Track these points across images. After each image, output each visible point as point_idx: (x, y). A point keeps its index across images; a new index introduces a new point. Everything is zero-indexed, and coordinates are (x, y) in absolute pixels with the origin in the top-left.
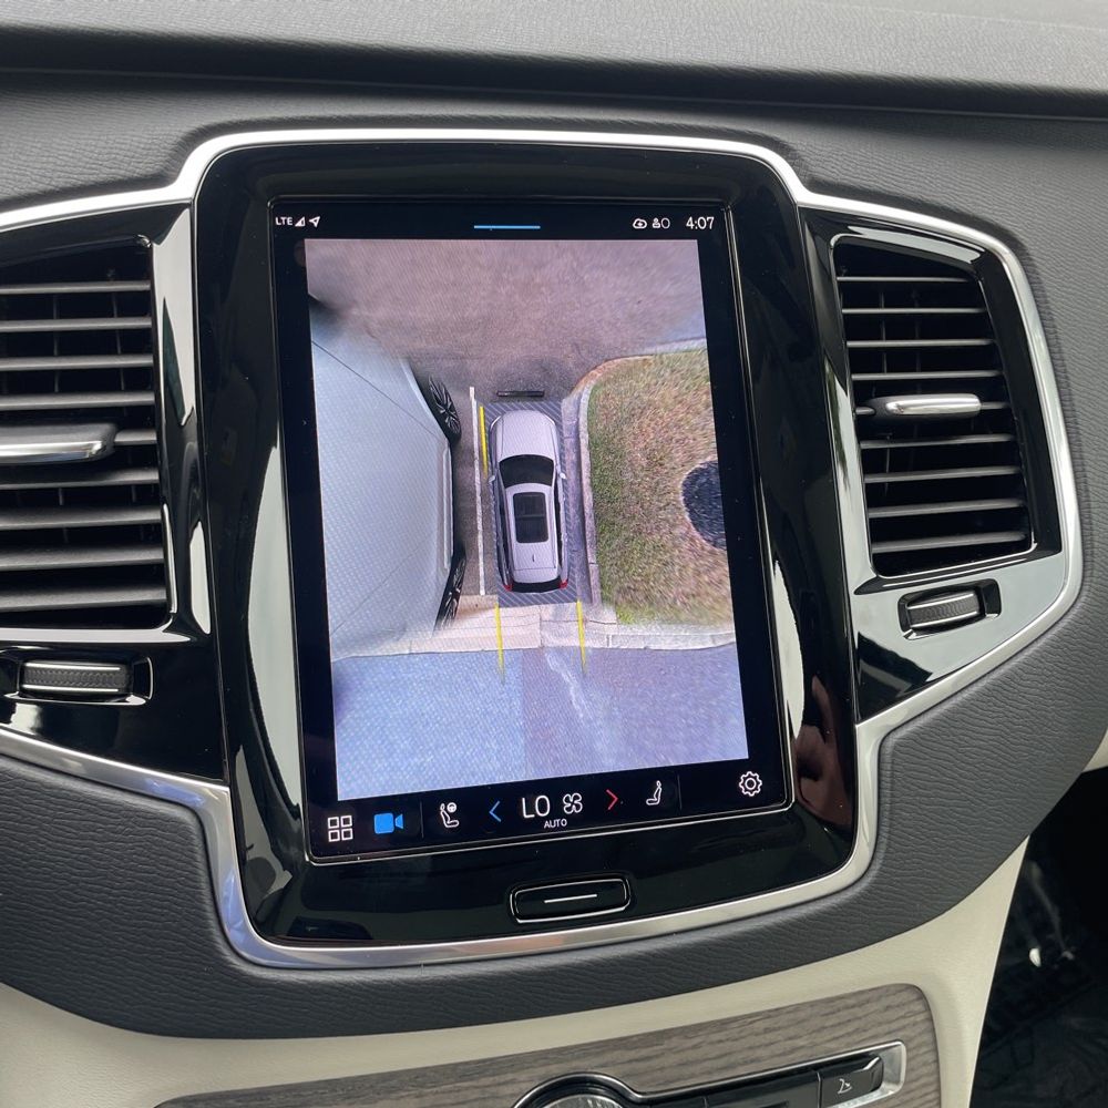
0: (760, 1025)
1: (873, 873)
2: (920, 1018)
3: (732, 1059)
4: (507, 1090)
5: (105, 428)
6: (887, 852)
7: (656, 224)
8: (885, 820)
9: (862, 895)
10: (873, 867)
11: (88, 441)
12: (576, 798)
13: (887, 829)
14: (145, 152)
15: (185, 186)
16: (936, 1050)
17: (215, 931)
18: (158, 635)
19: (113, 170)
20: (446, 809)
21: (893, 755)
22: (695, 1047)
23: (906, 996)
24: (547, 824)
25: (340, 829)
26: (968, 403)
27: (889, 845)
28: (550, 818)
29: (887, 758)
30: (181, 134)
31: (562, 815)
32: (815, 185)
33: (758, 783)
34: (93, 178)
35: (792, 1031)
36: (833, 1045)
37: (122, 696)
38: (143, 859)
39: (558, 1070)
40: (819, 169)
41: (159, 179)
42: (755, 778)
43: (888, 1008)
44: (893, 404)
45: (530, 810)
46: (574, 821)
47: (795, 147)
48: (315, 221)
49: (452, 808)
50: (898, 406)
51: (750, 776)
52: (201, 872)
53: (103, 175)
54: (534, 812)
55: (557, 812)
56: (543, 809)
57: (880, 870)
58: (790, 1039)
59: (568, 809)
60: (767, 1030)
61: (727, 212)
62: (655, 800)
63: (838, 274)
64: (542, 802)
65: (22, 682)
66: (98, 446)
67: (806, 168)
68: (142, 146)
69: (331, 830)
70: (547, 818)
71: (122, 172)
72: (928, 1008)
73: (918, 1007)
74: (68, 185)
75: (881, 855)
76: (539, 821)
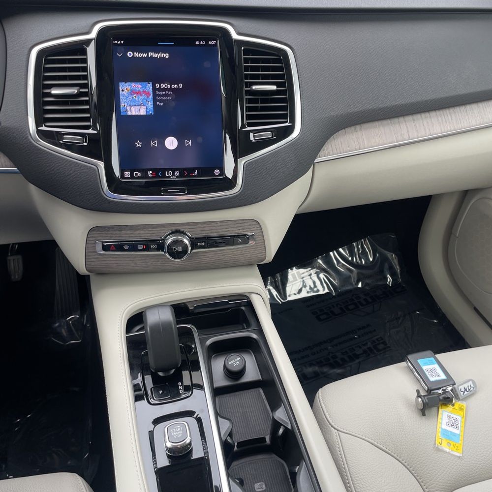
0: (219, 224)
1: (241, 191)
2: (259, 229)
3: (213, 231)
4: (163, 232)
5: (78, 88)
7: (202, 43)
11: (75, 91)
14: (85, 27)
15: (93, 35)
16: (263, 237)
17: (101, 190)
18: (90, 131)
22: (204, 227)
23: (254, 223)
25: (127, 174)
26: (274, 88)
27: (244, 185)
28: (172, 176)
30: (92, 23)
32: (239, 34)
33: (219, 172)
34: (74, 33)
35: (226, 227)
36: (237, 231)
37: (83, 143)
38: (87, 175)
39: (174, 228)
41: (88, 33)
43: (250, 225)
44: (254, 87)
45: (168, 174)
46: (177, 177)
48: (122, 42)
49: (151, 172)
53: (76, 32)
55: (173, 175)
56: (170, 174)
57: (243, 190)
58: (226, 228)
59: (176, 175)
60: (220, 226)
62: (195, 174)
63: (244, 55)
64: (170, 173)
65: (63, 139)
66: (76, 91)
67: (237, 30)
68: (84, 25)
71: (80, 31)
72: (260, 227)
73: (258, 226)
75: (243, 187)
76: (169, 177)
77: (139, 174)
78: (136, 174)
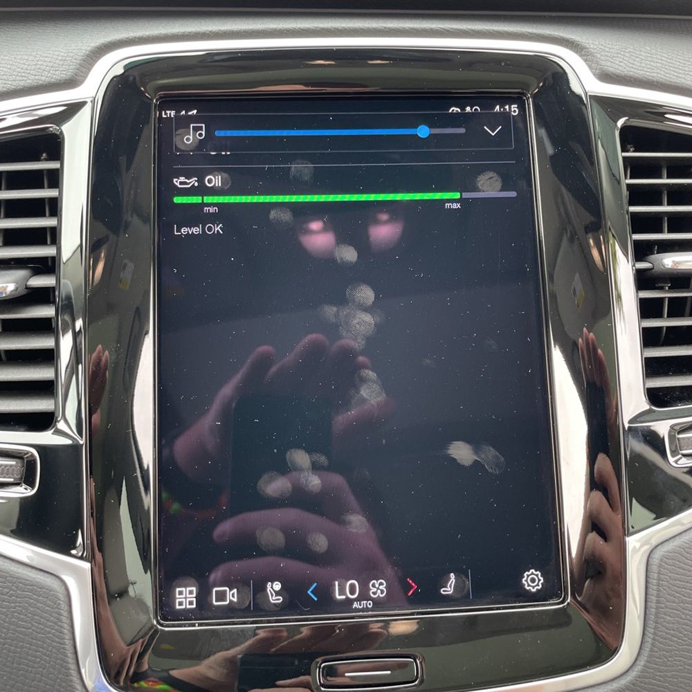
1: (638, 668)
5: (21, 273)
6: (652, 651)
7: (468, 110)
8: (651, 623)
9: (627, 688)
10: (638, 662)
11: (6, 284)
12: (381, 584)
13: (652, 631)
14: (61, 62)
17: (75, 679)
19: (37, 77)
20: (272, 587)
21: (660, 566)
24: (355, 605)
25: (186, 598)
27: (653, 645)
28: (359, 599)
29: (654, 568)
30: (89, 49)
31: (368, 598)
32: (606, 77)
33: (539, 580)
34: (22, 83)
38: (22, 617)
40: (609, 64)
41: (71, 83)
42: (537, 575)
44: (669, 261)
45: (342, 592)
46: (378, 604)
47: (588, 46)
49: (277, 586)
50: (673, 262)
51: (532, 574)
52: (65, 631)
53: (30, 81)
54: (345, 594)
55: (364, 596)
56: (352, 592)
57: (645, 666)
59: (374, 593)
61: (528, 99)
62: (448, 590)
63: (624, 150)
64: (352, 587)
66: (13, 288)
67: (597, 63)
68: (60, 58)
69: (179, 598)
70: (356, 600)
71: (44, 79)
74: (5, 89)
75: (646, 652)
76: (349, 602)
77: (232, 596)
78: (221, 596)
